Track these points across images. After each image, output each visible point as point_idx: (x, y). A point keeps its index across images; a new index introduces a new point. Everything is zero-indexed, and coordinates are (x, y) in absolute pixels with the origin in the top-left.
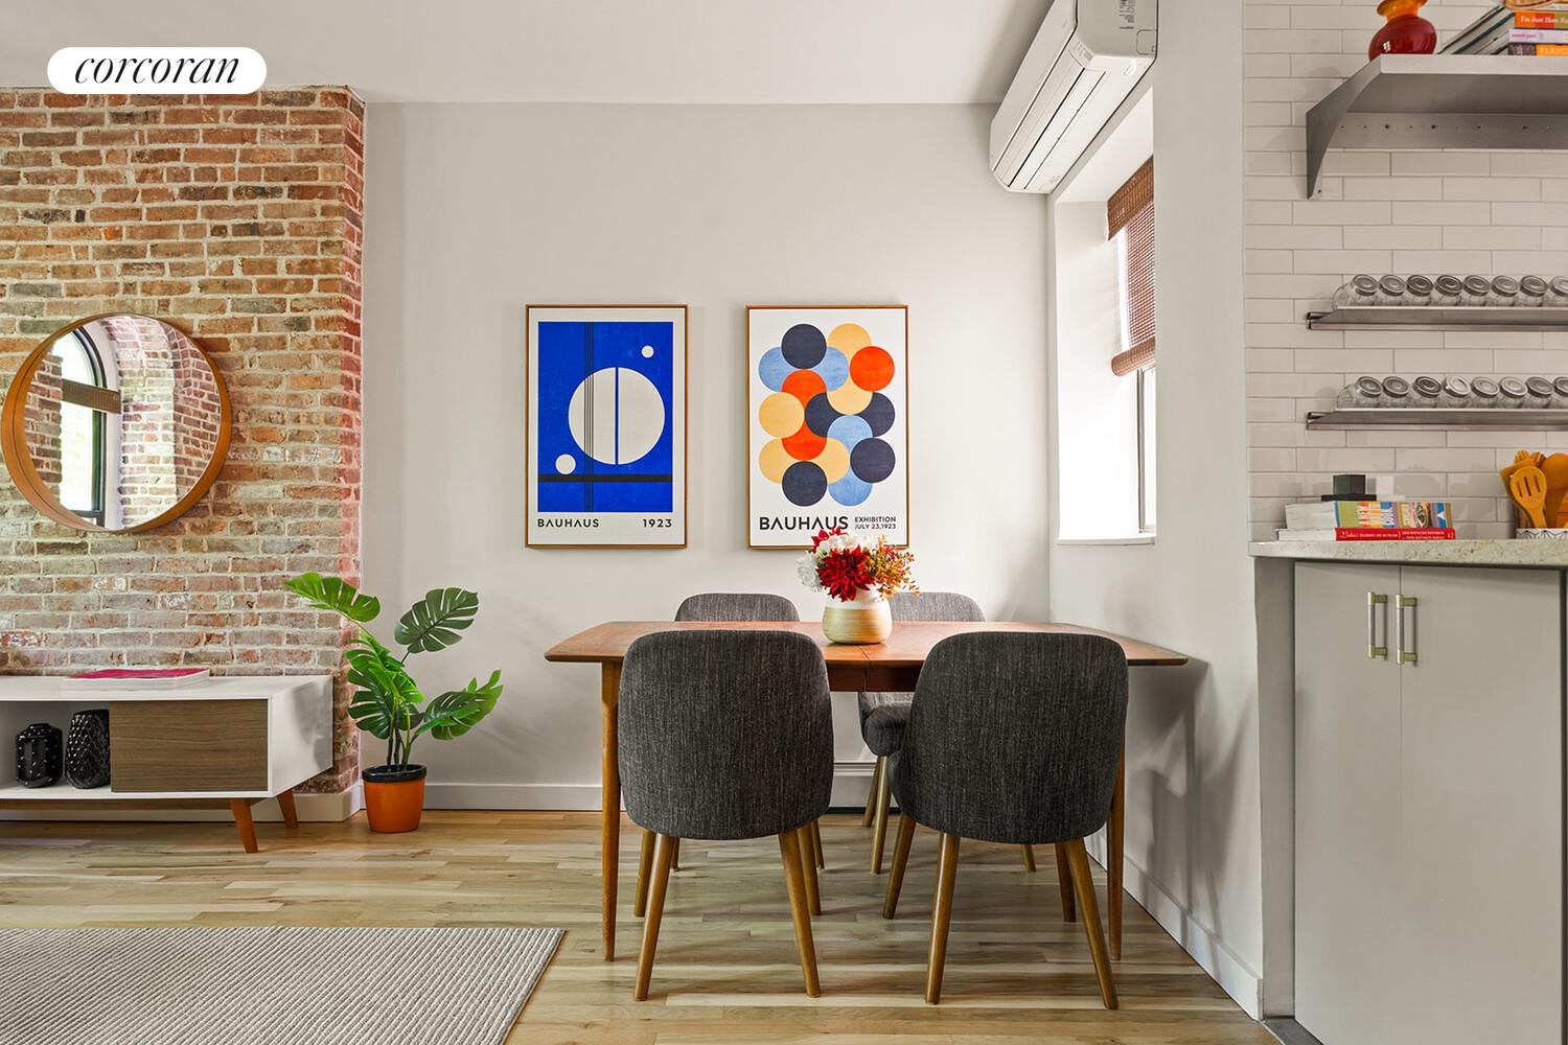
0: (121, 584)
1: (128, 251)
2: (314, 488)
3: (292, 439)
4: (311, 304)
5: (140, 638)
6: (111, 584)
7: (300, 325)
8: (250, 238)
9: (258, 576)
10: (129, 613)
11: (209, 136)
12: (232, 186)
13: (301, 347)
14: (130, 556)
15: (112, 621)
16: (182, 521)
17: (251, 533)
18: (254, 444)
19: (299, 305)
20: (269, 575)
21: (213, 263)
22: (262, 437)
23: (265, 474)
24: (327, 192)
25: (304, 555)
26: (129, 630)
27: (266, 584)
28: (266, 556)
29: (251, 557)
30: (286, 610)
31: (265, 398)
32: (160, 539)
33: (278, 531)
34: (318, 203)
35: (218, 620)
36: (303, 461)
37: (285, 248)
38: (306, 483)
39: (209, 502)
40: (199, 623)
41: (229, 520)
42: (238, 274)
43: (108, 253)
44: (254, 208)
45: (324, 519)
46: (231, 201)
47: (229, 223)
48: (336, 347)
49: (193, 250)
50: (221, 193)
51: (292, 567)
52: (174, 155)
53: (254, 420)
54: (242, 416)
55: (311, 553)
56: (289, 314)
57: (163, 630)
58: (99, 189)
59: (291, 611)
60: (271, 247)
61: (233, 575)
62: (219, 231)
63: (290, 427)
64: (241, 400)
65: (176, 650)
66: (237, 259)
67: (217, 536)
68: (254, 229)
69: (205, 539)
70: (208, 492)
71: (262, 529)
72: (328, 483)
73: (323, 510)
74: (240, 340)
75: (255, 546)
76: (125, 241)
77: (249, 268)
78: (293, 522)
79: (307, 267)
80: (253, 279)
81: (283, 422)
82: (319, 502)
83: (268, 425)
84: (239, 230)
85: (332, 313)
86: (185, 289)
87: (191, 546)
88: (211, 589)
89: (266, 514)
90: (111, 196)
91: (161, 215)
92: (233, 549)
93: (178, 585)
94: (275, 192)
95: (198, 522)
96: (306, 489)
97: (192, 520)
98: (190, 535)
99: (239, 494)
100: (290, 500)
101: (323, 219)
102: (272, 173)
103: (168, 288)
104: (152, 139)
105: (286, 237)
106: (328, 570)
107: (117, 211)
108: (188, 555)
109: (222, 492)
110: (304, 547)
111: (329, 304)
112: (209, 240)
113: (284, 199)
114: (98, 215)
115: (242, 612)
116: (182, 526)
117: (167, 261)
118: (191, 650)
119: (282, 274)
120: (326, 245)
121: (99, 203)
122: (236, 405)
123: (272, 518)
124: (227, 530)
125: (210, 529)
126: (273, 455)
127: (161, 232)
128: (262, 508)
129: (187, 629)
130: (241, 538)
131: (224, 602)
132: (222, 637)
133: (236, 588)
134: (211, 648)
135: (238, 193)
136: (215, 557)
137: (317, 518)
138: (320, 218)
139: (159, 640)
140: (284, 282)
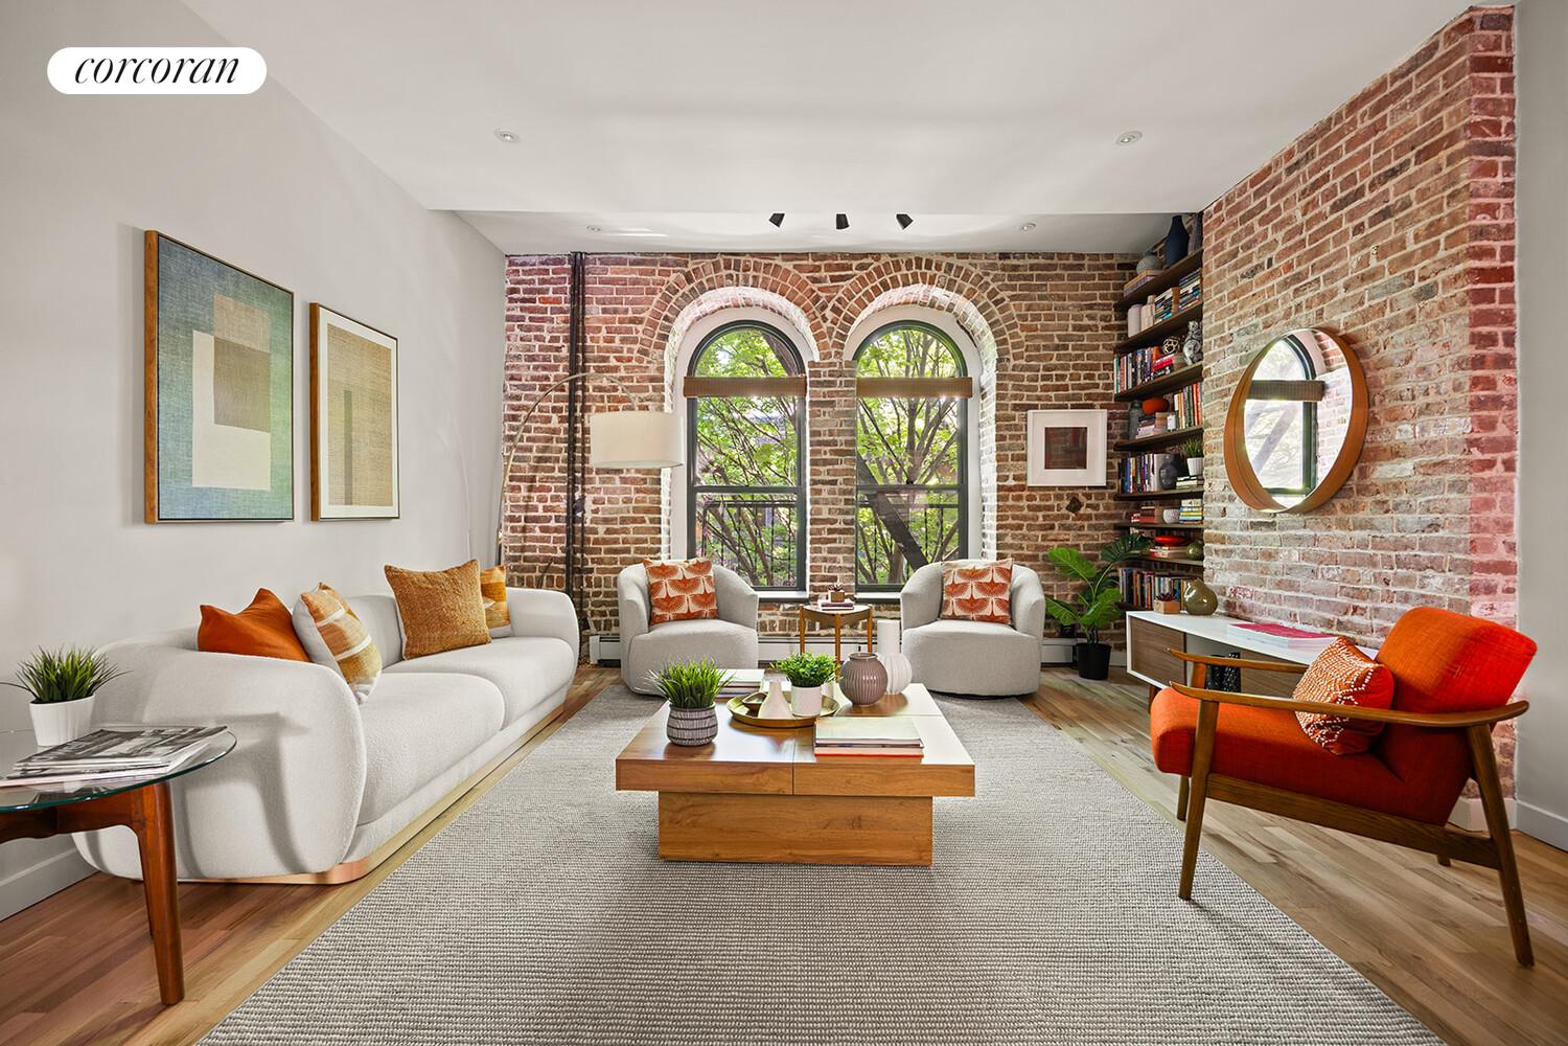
0: (1296, 556)
1: (1298, 278)
2: (1443, 463)
3: (1421, 413)
4: (1438, 266)
5: (1306, 602)
6: (1290, 556)
7: (1427, 293)
8: (1384, 223)
9: (1393, 554)
10: (1301, 580)
11: (1350, 145)
12: (1367, 181)
13: (1428, 315)
14: (1301, 532)
15: (1291, 586)
16: (1334, 501)
17: (1387, 512)
18: (1388, 424)
19: (1426, 274)
20: (1403, 554)
21: (1352, 261)
22: (1395, 417)
23: (1396, 454)
24: (1452, 138)
25: (1435, 534)
26: (1301, 595)
27: (1400, 563)
28: (1399, 535)
29: (1387, 535)
30: (1418, 591)
31: (1397, 376)
32: (1320, 518)
33: (1410, 510)
34: (1443, 154)
35: (1361, 594)
36: (1432, 435)
37: (1412, 219)
38: (1435, 459)
39: (1353, 483)
40: (1347, 595)
41: (1369, 500)
42: (1374, 263)
43: (1285, 284)
44: (1386, 192)
45: (1454, 495)
46: (1368, 196)
47: (1365, 218)
48: (1463, 304)
49: (1338, 256)
50: (1359, 193)
51: (1423, 547)
52: (1325, 178)
53: (1387, 400)
54: (1377, 399)
55: (1441, 533)
56: (1418, 284)
57: (1322, 598)
58: (1280, 235)
59: (1422, 592)
60: (1401, 224)
61: (1372, 552)
62: (1359, 229)
63: (1421, 401)
64: (1376, 384)
65: (1330, 616)
66: (1372, 249)
67: (1360, 515)
68: (1386, 214)
69: (1351, 517)
70: (1352, 472)
71: (1396, 507)
72: (1458, 456)
73: (1452, 486)
74: (1375, 326)
75: (1388, 525)
76: (1297, 270)
77: (1382, 253)
78: (1423, 500)
79: (1434, 229)
80: (1385, 262)
81: (1414, 398)
82: (1450, 477)
83: (1400, 402)
84: (1373, 221)
85: (1460, 268)
86: (1333, 294)
87: (1342, 525)
88: (1355, 565)
89: (1398, 493)
90: (1289, 236)
91: (1317, 236)
92: (1372, 527)
93: (1333, 559)
94: (1403, 166)
95: (1346, 502)
96: (1435, 465)
97: (1342, 501)
98: (1340, 514)
99: (1376, 475)
100: (1420, 478)
101: (1449, 169)
102: (1401, 149)
103: (1323, 298)
104: (1312, 173)
105: (1415, 206)
106: (1458, 551)
107: (1290, 248)
108: (1339, 533)
109: (1363, 474)
110: (1434, 526)
111: (1455, 259)
112: (1353, 239)
113: (1412, 169)
114: (1279, 257)
115: (1379, 588)
116: (1334, 505)
117: (1321, 275)
118: (1344, 619)
119: (1411, 247)
120: (1452, 196)
121: (1280, 247)
122: (1372, 390)
123: (1404, 497)
124: (1367, 510)
125: (1355, 509)
126: (1404, 433)
127: (1317, 252)
128: (1396, 486)
129: (1340, 599)
130: (1379, 518)
131: (1366, 574)
132: (1364, 609)
133: (1374, 565)
134: (1357, 619)
135: (1372, 186)
136: (1359, 534)
137: (1447, 495)
138: (1446, 171)
139: (1321, 605)
140: (1413, 253)
